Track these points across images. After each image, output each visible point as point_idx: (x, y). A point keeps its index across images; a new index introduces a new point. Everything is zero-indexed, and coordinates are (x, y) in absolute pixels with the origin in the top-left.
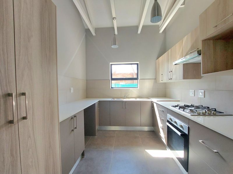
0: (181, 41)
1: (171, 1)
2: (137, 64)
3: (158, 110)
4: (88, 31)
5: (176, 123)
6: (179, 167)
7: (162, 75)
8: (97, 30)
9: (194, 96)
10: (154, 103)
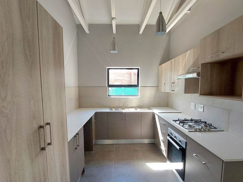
0: (185, 55)
1: (177, 1)
2: (138, 69)
3: (160, 123)
4: (79, 27)
5: (176, 137)
6: (177, 178)
7: (165, 84)
8: (90, 26)
9: (195, 109)
10: (155, 115)
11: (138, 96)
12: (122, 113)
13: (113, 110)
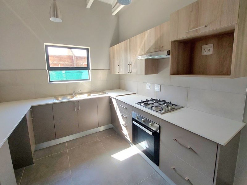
0: (143, 34)
2: (87, 50)
3: (119, 106)
7: (118, 66)
9: (151, 89)
10: (112, 98)
11: (89, 80)
12: (73, 102)
13: (60, 99)
